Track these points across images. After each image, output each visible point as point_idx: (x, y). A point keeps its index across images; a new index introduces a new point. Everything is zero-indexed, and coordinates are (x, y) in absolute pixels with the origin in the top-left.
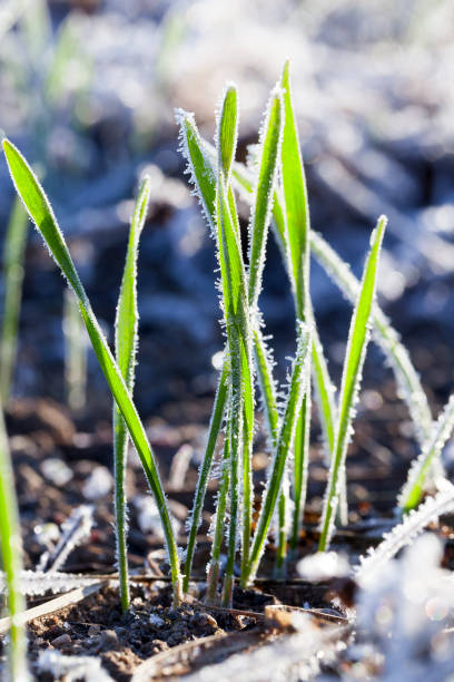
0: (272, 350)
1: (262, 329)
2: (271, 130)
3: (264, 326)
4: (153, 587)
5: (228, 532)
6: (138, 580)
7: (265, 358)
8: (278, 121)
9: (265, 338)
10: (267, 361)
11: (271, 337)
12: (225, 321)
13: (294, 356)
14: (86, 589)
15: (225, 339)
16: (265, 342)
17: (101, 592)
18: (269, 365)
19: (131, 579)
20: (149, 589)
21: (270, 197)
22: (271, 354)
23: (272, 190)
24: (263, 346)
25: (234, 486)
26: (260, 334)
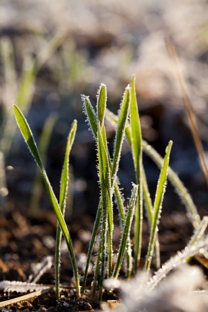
0: (123, 194)
1: (119, 186)
2: (125, 104)
3: (120, 184)
4: (71, 291)
5: (101, 270)
6: (65, 288)
7: (120, 197)
8: (128, 100)
9: (120, 189)
10: (121, 199)
11: (123, 189)
12: (100, 181)
13: (130, 197)
14: (43, 290)
15: (100, 189)
16: (120, 191)
17: (50, 292)
18: (122, 201)
19: (61, 287)
20: (70, 292)
21: (124, 131)
22: (123, 196)
23: (125, 129)
24: (119, 193)
25: (103, 250)
26: (118, 188)
